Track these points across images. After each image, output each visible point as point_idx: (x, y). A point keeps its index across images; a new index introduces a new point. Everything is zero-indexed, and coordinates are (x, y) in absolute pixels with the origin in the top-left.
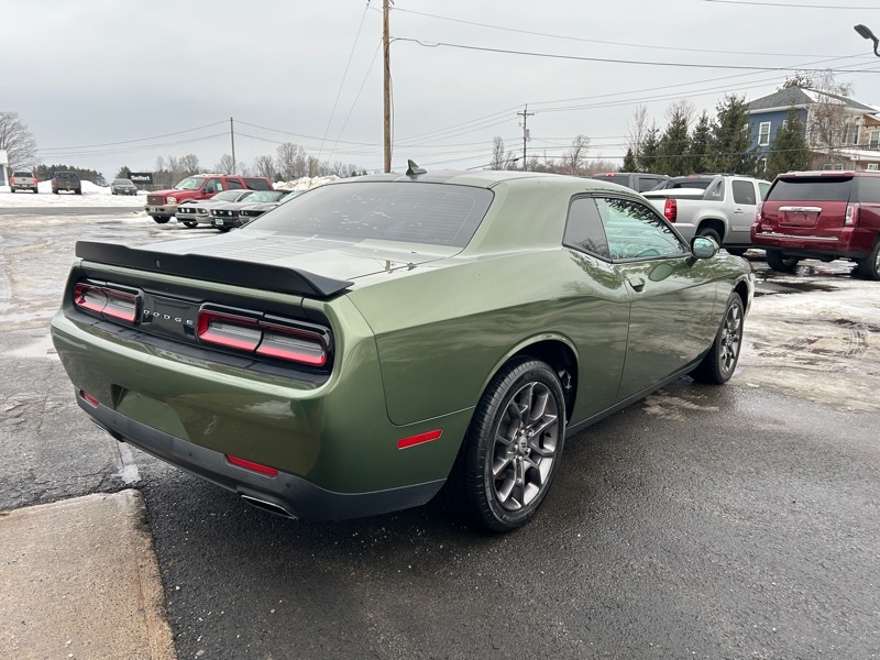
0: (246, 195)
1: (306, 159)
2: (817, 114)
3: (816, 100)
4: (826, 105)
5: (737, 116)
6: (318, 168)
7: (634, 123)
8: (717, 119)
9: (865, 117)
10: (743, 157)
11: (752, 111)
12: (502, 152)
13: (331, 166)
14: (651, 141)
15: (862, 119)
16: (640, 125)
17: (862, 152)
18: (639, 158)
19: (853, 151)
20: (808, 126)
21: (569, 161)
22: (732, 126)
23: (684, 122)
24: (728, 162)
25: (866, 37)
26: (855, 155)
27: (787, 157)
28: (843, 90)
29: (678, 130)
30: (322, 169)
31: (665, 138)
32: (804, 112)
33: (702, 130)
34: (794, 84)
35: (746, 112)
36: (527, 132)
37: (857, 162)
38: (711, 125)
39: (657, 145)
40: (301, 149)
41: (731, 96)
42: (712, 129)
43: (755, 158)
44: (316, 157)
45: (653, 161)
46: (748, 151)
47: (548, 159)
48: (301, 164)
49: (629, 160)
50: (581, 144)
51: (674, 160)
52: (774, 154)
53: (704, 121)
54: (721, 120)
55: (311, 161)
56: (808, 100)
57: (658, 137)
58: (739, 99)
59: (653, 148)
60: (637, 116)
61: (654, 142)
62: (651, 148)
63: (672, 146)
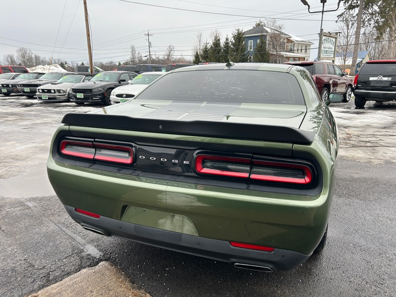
0: (16, 76)
1: (33, 56)
2: (271, 37)
3: (270, 32)
4: (274, 34)
5: (240, 38)
6: (40, 60)
7: (197, 40)
8: (233, 39)
9: (287, 39)
10: (244, 55)
11: (246, 36)
12: (135, 53)
13: (47, 59)
14: (206, 48)
15: (286, 40)
16: (200, 41)
17: (288, 53)
18: (201, 56)
19: (285, 53)
20: (267, 42)
21: (166, 57)
22: (239, 42)
23: (219, 40)
24: (238, 58)
25: (305, 5)
26: (286, 55)
27: (261, 56)
28: (280, 28)
29: (217, 43)
30: (42, 61)
31: (212, 47)
32: (265, 36)
33: (227, 43)
34: (259, 24)
35: (244, 36)
36: (150, 43)
37: (286, 57)
38: (230, 41)
39: (209, 50)
40: (30, 51)
41: (237, 29)
42: (231, 43)
43: (248, 56)
44: (38, 55)
45: (207, 57)
46: (245, 53)
47: (157, 56)
48: (30, 59)
49: (197, 56)
50: (171, 49)
51: (216, 57)
52: (256, 54)
53: (227, 39)
54: (234, 39)
55: (36, 57)
56: (267, 32)
57: (209, 47)
58: (240, 30)
59: (207, 51)
60: (198, 37)
61: (207, 48)
62: (206, 51)
63: (215, 50)
